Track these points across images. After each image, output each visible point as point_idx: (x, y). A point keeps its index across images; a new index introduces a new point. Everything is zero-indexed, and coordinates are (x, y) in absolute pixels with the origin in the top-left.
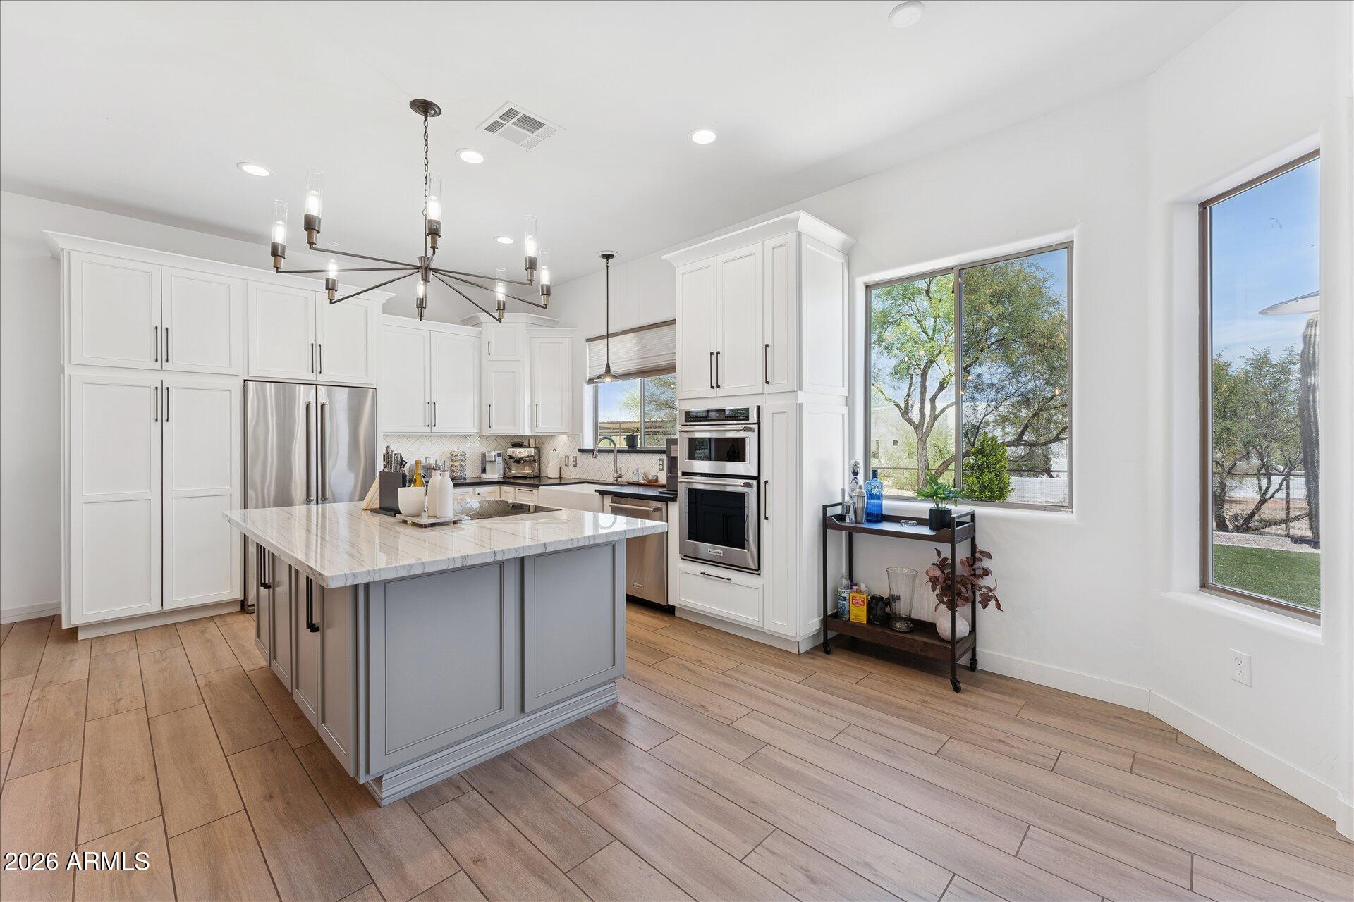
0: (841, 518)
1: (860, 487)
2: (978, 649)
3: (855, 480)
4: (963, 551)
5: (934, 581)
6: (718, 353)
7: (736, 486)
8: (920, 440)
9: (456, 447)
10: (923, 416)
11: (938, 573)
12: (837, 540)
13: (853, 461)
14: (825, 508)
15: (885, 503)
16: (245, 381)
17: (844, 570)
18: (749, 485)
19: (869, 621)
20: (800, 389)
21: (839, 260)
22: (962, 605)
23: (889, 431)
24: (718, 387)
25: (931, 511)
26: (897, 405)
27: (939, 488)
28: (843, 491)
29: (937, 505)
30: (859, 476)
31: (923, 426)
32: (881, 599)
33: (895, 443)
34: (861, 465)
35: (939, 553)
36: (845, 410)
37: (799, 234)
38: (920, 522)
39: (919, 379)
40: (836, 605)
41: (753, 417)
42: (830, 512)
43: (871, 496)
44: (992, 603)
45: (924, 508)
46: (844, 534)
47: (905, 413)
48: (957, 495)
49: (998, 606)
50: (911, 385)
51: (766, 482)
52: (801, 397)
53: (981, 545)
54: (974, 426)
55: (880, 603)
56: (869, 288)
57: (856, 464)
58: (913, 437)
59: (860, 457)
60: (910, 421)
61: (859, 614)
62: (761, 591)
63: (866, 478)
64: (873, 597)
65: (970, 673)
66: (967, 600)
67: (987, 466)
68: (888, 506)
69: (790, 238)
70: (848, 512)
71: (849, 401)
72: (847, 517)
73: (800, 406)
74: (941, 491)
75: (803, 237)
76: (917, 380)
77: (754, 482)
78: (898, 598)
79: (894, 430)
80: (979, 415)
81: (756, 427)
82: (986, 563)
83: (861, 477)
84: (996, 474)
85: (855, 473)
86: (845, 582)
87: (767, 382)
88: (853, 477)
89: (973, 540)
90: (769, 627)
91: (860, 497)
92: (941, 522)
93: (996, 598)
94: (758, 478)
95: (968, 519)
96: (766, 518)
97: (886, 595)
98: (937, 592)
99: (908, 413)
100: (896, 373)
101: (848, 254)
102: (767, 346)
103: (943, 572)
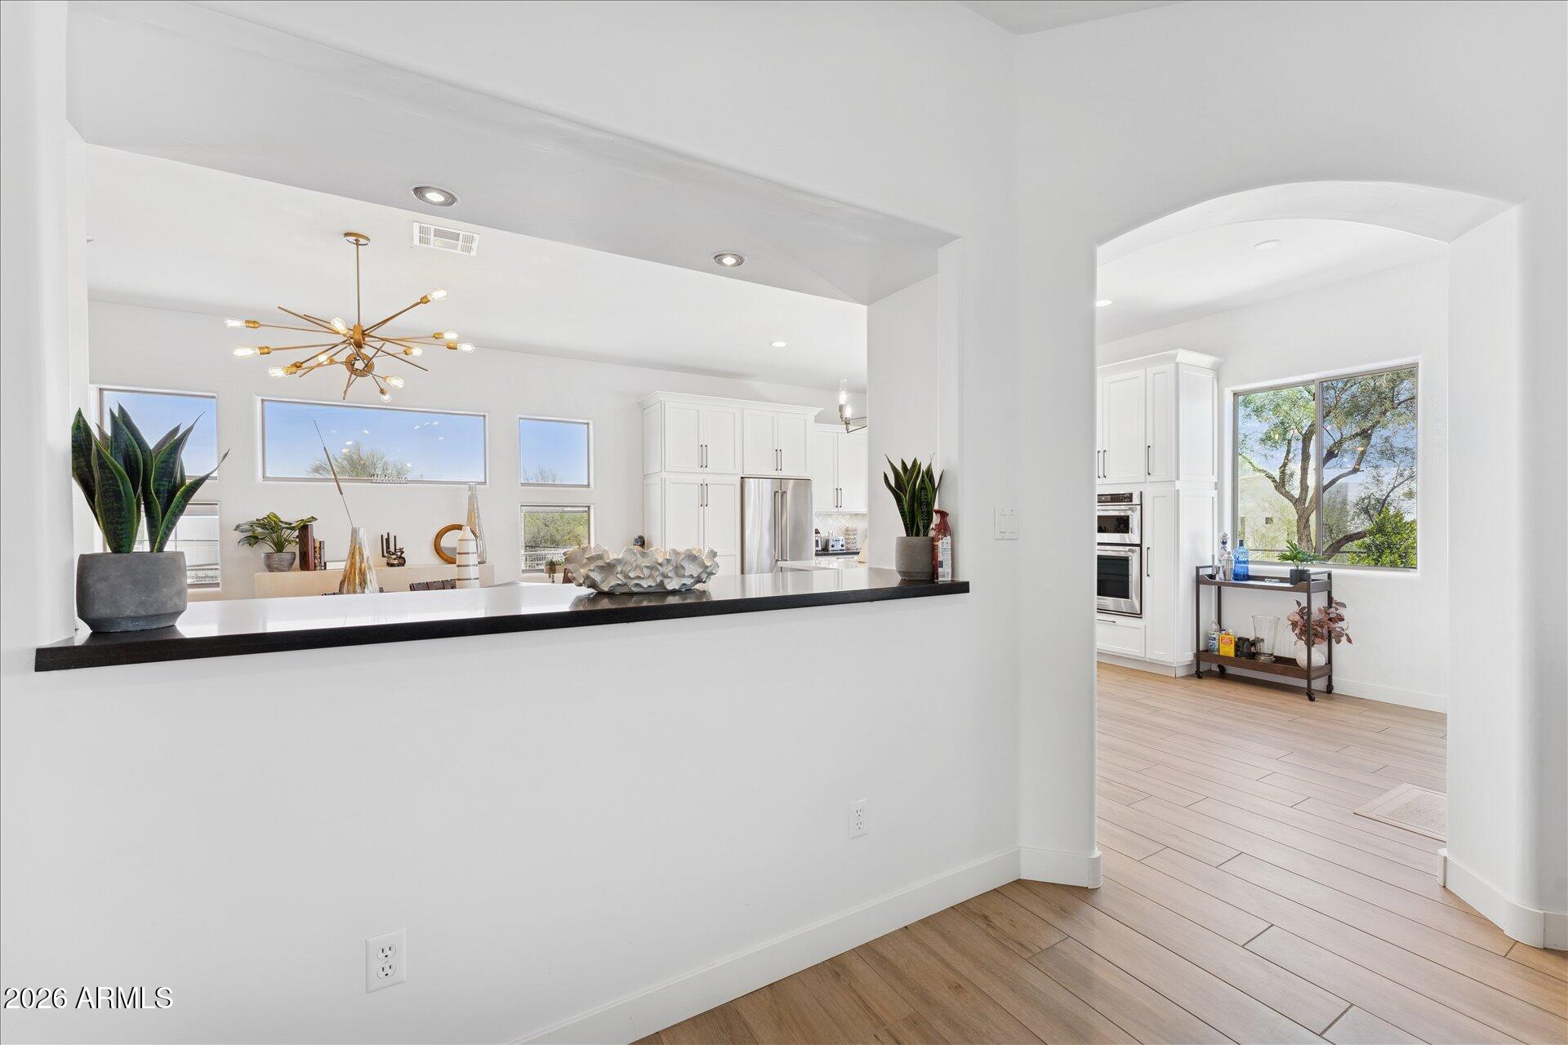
0: (1212, 577)
1: (1229, 553)
2: (1334, 678)
3: (1224, 548)
4: (1319, 601)
5: (1294, 625)
6: (1105, 451)
7: (1121, 552)
8: (1300, 517)
9: (851, 524)
10: (1304, 488)
11: (1297, 618)
12: (1208, 593)
13: (1221, 534)
14: (1198, 569)
15: (1251, 567)
16: (742, 478)
17: (1214, 617)
18: (1133, 551)
19: (1236, 655)
20: (1178, 479)
21: (1209, 376)
22: (1320, 643)
23: (1259, 505)
24: (1105, 477)
25: (1292, 571)
26: (1270, 477)
27: (1299, 553)
28: (1213, 556)
29: (1297, 567)
30: (1227, 545)
31: (1305, 500)
32: (1248, 640)
33: (1268, 520)
34: (1229, 536)
35: (1299, 604)
36: (1215, 493)
37: (1177, 364)
38: (1282, 580)
39: (1300, 445)
40: (1207, 643)
41: (1136, 500)
42: (1202, 572)
43: (1238, 562)
44: (1344, 639)
45: (1286, 570)
46: (1214, 588)
47: (1281, 485)
48: (1314, 558)
49: (1349, 641)
50: (1288, 452)
51: (1148, 548)
52: (1178, 485)
53: (1336, 596)
54: (1378, 500)
55: (1246, 643)
56: (1236, 395)
57: (1225, 536)
58: (1292, 514)
59: (1228, 529)
60: (1288, 495)
61: (1228, 650)
62: (1143, 631)
63: (1234, 546)
64: (1240, 639)
65: (1327, 695)
66: (1322, 637)
67: (1389, 547)
68: (1253, 569)
69: (1171, 367)
70: (1218, 572)
71: (1218, 486)
72: (1217, 576)
73: (1178, 491)
74: (1300, 555)
75: (1181, 366)
76: (1297, 446)
77: (1138, 549)
78: (1262, 640)
79: (1267, 505)
80: (1385, 488)
81: (1139, 507)
82: (1341, 611)
83: (1229, 546)
84: (1400, 556)
85: (1224, 543)
86: (1215, 627)
87: (1149, 474)
88: (1222, 545)
89: (1330, 593)
90: (1150, 656)
91: (1229, 560)
92: (1300, 580)
93: (1347, 635)
94: (1140, 545)
95: (1325, 577)
96: (1148, 575)
97: (1252, 638)
98: (1297, 631)
99: (1284, 486)
100: (1266, 439)
101: (1217, 370)
102: (1149, 447)
103: (1302, 618)
